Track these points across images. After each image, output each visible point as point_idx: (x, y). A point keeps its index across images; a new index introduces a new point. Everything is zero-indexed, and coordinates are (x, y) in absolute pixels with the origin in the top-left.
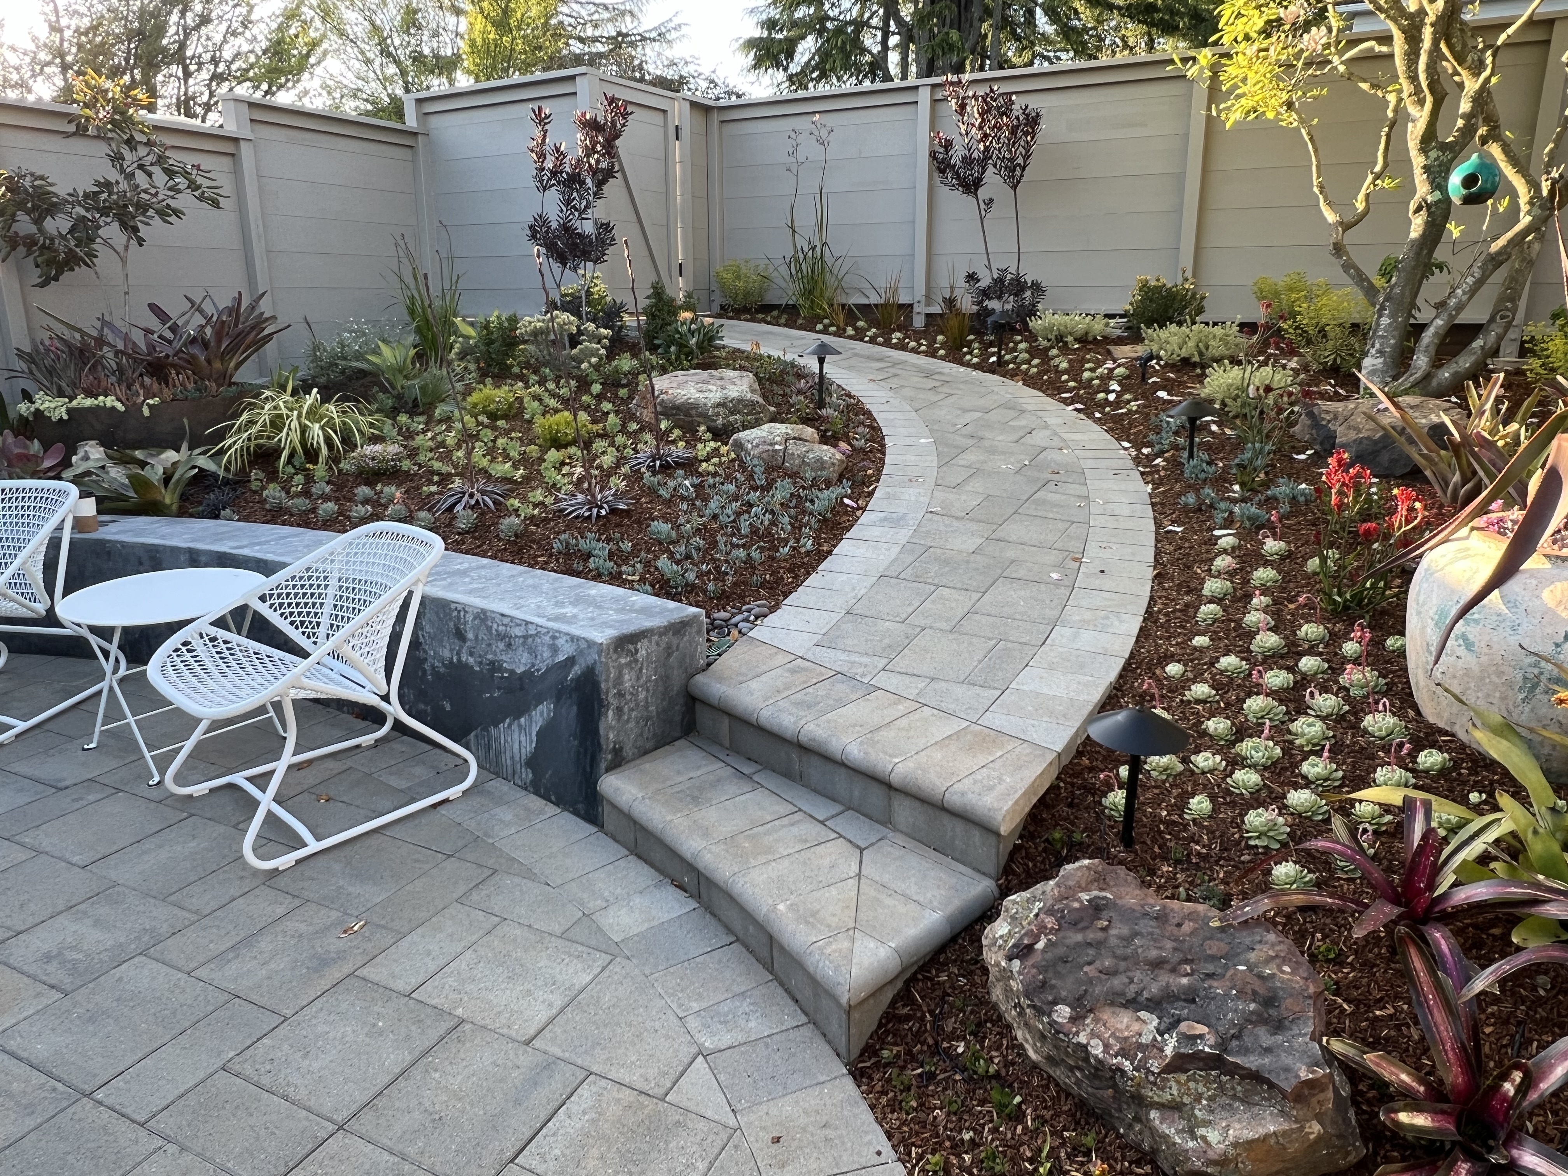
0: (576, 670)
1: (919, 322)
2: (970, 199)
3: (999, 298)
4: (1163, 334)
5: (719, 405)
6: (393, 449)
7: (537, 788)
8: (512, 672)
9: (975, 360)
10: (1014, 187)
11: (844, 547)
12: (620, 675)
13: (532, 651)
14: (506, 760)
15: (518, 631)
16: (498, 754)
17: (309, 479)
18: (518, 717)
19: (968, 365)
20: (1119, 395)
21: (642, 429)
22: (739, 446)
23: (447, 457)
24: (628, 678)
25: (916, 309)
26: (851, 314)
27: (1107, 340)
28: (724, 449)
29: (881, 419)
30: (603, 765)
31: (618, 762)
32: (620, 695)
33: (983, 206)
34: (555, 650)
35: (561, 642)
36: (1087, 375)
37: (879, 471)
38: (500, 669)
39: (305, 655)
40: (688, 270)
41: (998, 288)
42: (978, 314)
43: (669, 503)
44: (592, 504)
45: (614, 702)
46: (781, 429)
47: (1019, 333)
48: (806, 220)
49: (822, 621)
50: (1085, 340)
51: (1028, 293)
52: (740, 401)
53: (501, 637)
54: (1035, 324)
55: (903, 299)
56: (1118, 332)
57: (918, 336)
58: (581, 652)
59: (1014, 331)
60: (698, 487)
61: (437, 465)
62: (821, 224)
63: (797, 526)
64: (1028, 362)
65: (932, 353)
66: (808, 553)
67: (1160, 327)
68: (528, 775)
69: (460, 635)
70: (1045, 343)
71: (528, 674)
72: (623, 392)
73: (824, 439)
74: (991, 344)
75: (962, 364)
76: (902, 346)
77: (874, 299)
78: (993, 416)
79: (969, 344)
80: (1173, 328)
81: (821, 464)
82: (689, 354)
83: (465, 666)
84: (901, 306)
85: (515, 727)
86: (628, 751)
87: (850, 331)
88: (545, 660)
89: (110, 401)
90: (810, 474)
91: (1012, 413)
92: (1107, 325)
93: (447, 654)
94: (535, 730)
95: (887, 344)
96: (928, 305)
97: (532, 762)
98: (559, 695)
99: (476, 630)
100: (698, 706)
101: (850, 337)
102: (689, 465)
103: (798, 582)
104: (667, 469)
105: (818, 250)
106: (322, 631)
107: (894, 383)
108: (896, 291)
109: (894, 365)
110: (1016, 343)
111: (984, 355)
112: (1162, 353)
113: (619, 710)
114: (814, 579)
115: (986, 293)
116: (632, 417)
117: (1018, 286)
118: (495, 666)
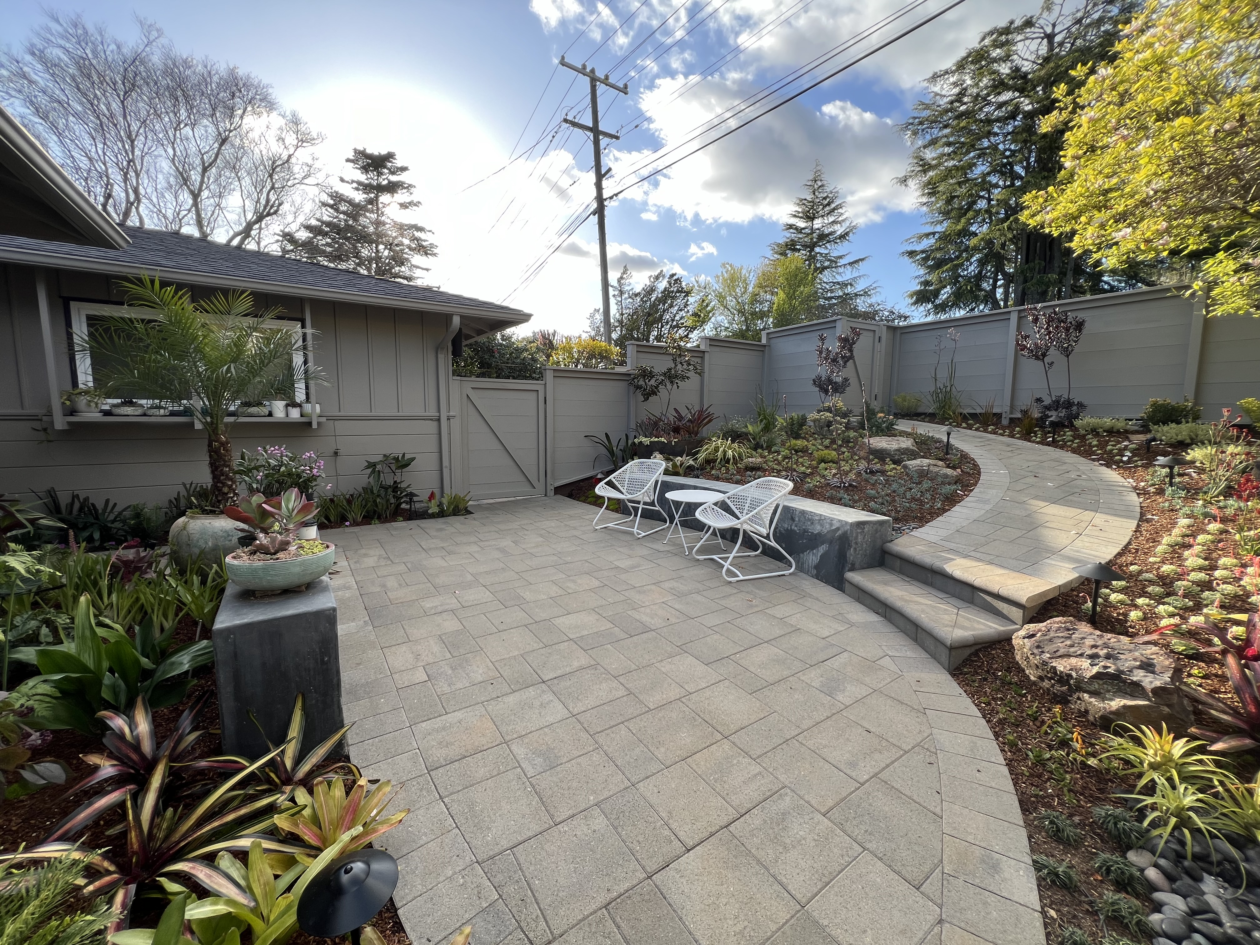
0: (840, 532)
1: (1005, 422)
2: (1041, 363)
3: (1056, 410)
4: (1166, 428)
5: (896, 450)
6: (759, 460)
7: (817, 577)
8: (812, 533)
9: (1038, 440)
10: (1068, 356)
11: (956, 508)
12: (857, 536)
13: (822, 525)
14: (806, 566)
15: (817, 518)
16: (802, 564)
17: (728, 469)
18: (813, 550)
19: (1033, 442)
20: (1130, 458)
21: (860, 459)
22: (905, 467)
23: (779, 464)
24: (860, 538)
25: (1004, 416)
26: (965, 418)
27: (1127, 432)
28: (899, 468)
29: (979, 462)
30: (847, 569)
31: (852, 569)
32: (856, 543)
33: (1047, 365)
34: (831, 525)
35: (834, 522)
36: (1109, 448)
37: (977, 482)
38: (807, 532)
39: (739, 519)
40: (880, 398)
41: (1056, 405)
42: (1041, 418)
43: (873, 485)
44: (842, 482)
45: (854, 546)
46: (926, 461)
47: (1067, 427)
48: (943, 375)
49: (944, 533)
50: (1111, 432)
51: (1075, 408)
52: (907, 449)
53: (809, 520)
54: (1078, 423)
55: (995, 411)
56: (1136, 428)
57: (1004, 428)
58: (842, 526)
59: (1064, 426)
60: (887, 481)
61: (776, 467)
62: (951, 377)
63: (933, 499)
64: (1072, 441)
65: (1013, 436)
66: (938, 509)
67: (1164, 424)
68: (814, 572)
69: (793, 519)
70: (1084, 432)
71: (819, 534)
72: (850, 445)
73: (948, 467)
74: (1049, 432)
75: (1030, 441)
76: (994, 432)
77: (979, 411)
78: (1045, 464)
79: (1035, 432)
80: (1173, 425)
81: (946, 476)
82: (882, 431)
83: (794, 531)
84: (994, 414)
85: (811, 554)
86: (857, 566)
87: (964, 425)
88: (826, 528)
89: (663, 439)
90: (940, 479)
91: (1057, 463)
92: (1127, 424)
93: (786, 526)
94: (820, 554)
95: (986, 431)
96: (1011, 413)
97: (816, 567)
98: (831, 542)
99: (799, 517)
100: (886, 556)
101: (964, 428)
102: (883, 472)
103: (932, 519)
104: (872, 472)
105: (948, 389)
106: (745, 511)
107: (988, 447)
108: (992, 407)
109: (989, 440)
110: (1065, 432)
111: (1044, 437)
112: (1163, 438)
113: (855, 549)
114: (940, 518)
115: (1048, 408)
116: (856, 454)
117: (1069, 404)
118: (805, 531)
